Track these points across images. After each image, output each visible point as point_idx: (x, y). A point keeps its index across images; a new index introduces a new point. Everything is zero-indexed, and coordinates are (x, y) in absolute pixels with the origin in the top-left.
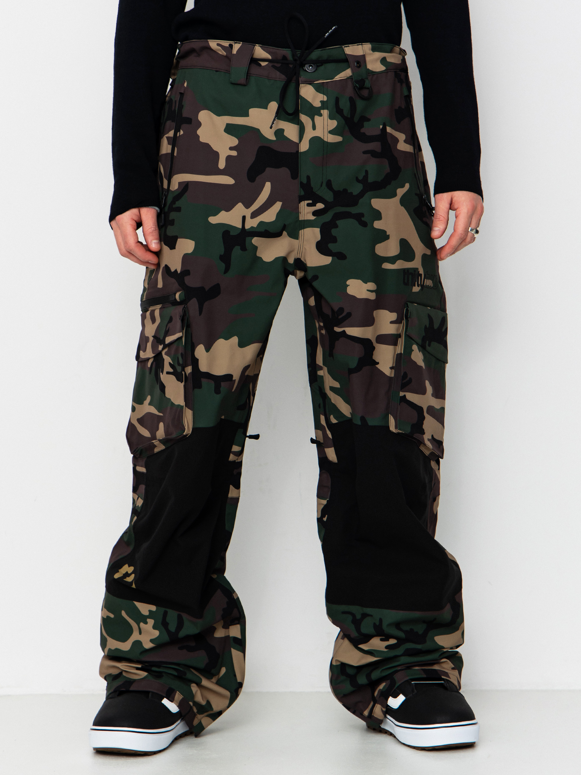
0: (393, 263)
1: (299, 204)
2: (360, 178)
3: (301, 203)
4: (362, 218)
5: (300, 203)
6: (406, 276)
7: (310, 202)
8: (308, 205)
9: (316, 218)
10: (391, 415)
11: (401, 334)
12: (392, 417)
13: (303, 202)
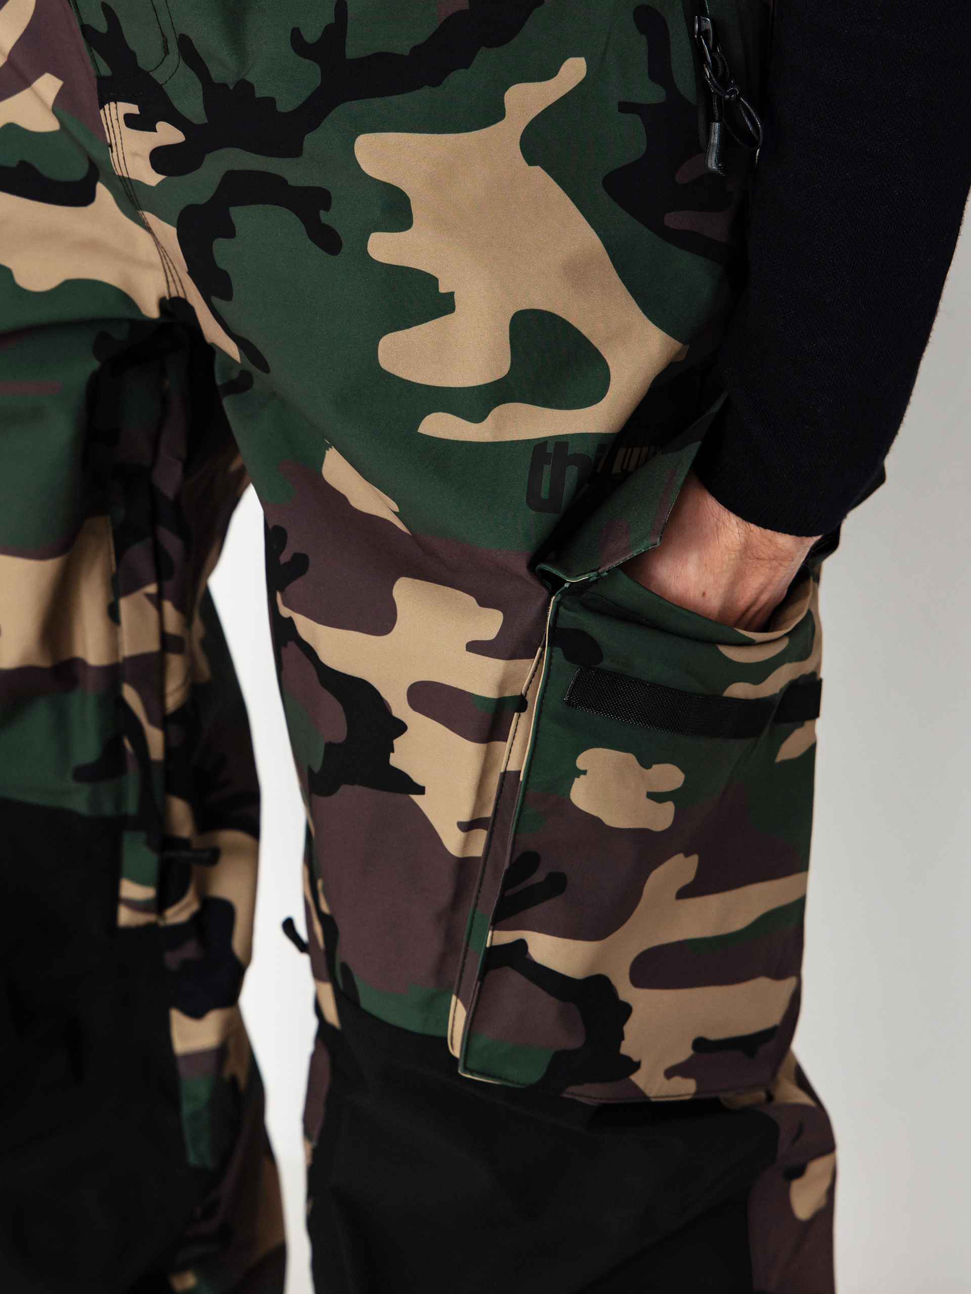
0: (477, 416)
1: (102, 112)
2: (312, 35)
3: (107, 107)
4: (322, 212)
5: (102, 106)
6: (547, 469)
7: (134, 109)
8: (131, 121)
9: (165, 178)
10: (458, 997)
11: (528, 698)
12: (460, 1006)
13: (112, 104)
